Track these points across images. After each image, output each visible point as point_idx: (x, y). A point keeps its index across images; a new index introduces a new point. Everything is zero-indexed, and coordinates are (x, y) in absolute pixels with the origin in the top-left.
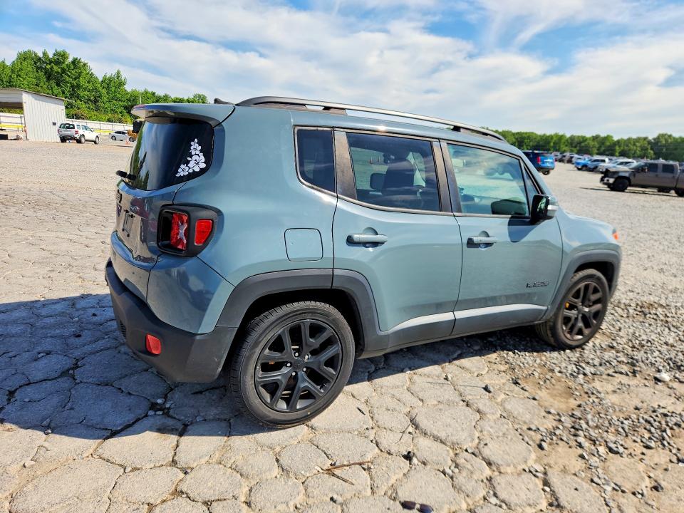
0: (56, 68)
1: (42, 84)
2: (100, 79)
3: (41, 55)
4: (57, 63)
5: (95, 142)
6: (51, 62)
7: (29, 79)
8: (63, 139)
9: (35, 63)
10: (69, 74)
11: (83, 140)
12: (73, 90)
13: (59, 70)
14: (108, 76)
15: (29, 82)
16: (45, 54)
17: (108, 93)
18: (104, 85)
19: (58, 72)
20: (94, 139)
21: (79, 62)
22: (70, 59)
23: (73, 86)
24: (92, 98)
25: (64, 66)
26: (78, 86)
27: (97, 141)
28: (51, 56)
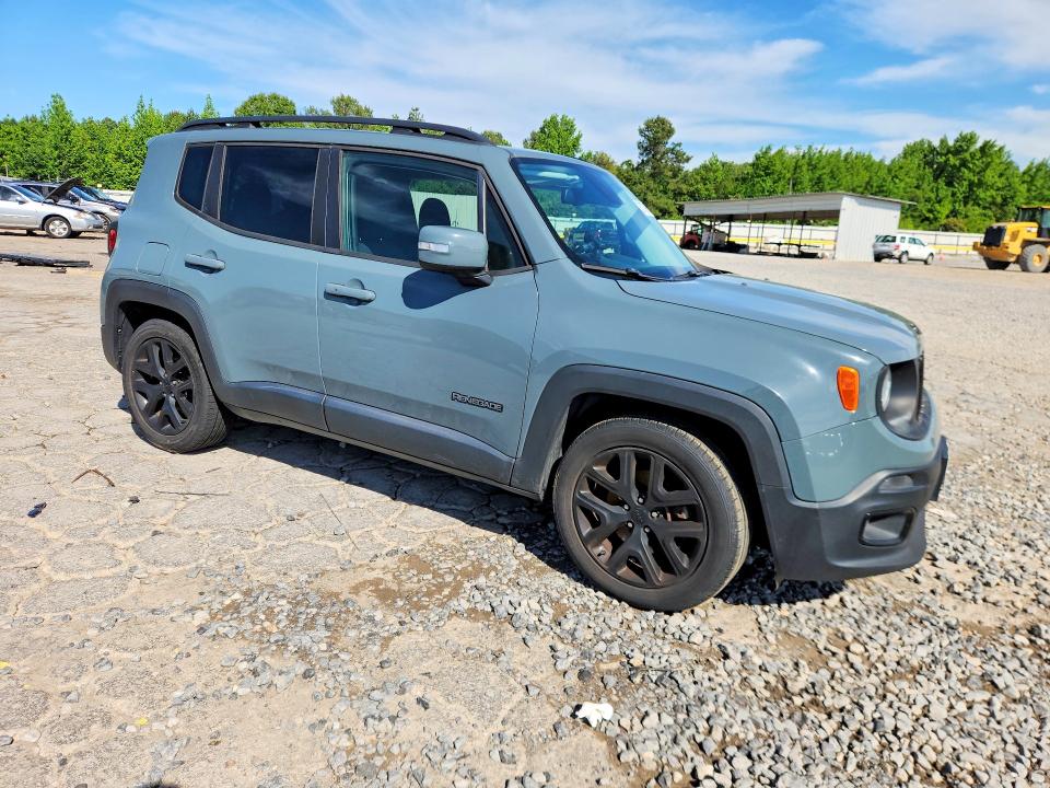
0: (953, 160)
1: (925, 186)
2: (1022, 169)
3: (936, 143)
4: (957, 151)
5: (926, 262)
6: (949, 152)
7: (908, 180)
8: (878, 257)
9: (925, 156)
10: (971, 166)
11: (904, 259)
12: (971, 189)
13: (957, 163)
14: (1036, 162)
15: (907, 183)
16: (943, 142)
17: (1029, 190)
18: (1027, 178)
19: (955, 165)
20: (925, 257)
21: (993, 146)
22: (979, 144)
23: (971, 184)
24: (999, 200)
25: (967, 155)
26: (980, 184)
27: (930, 260)
28: (951, 143)
